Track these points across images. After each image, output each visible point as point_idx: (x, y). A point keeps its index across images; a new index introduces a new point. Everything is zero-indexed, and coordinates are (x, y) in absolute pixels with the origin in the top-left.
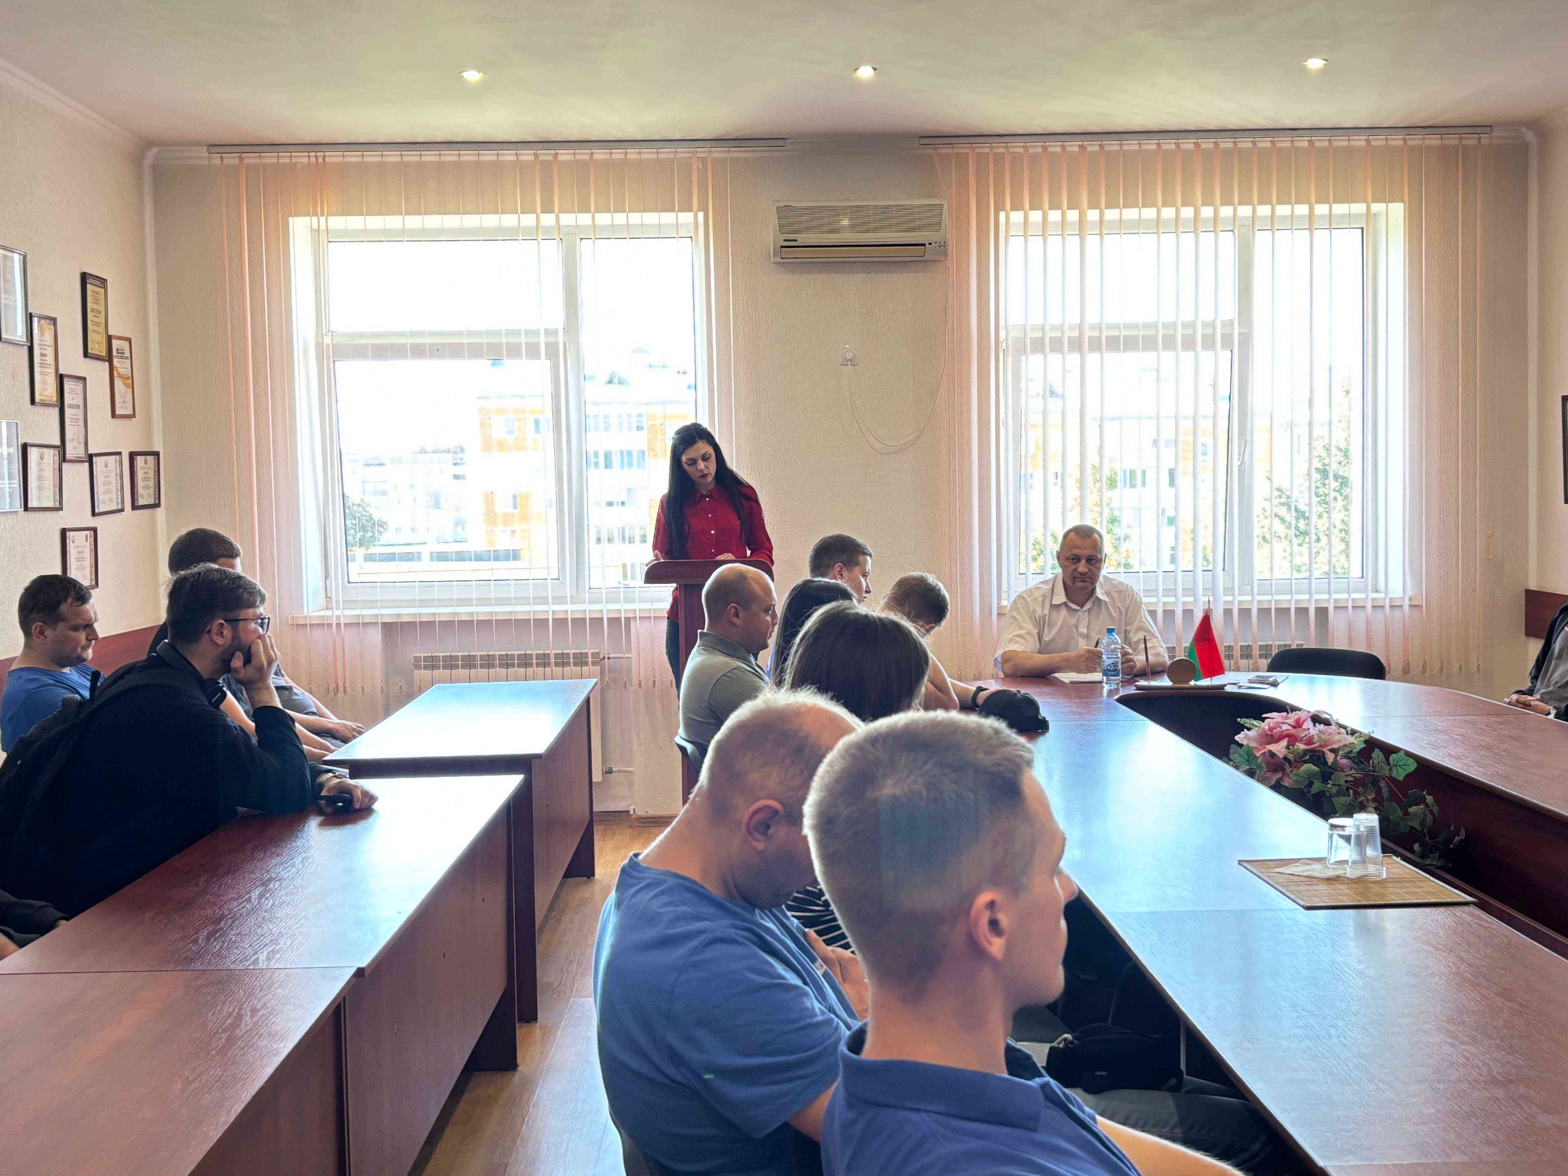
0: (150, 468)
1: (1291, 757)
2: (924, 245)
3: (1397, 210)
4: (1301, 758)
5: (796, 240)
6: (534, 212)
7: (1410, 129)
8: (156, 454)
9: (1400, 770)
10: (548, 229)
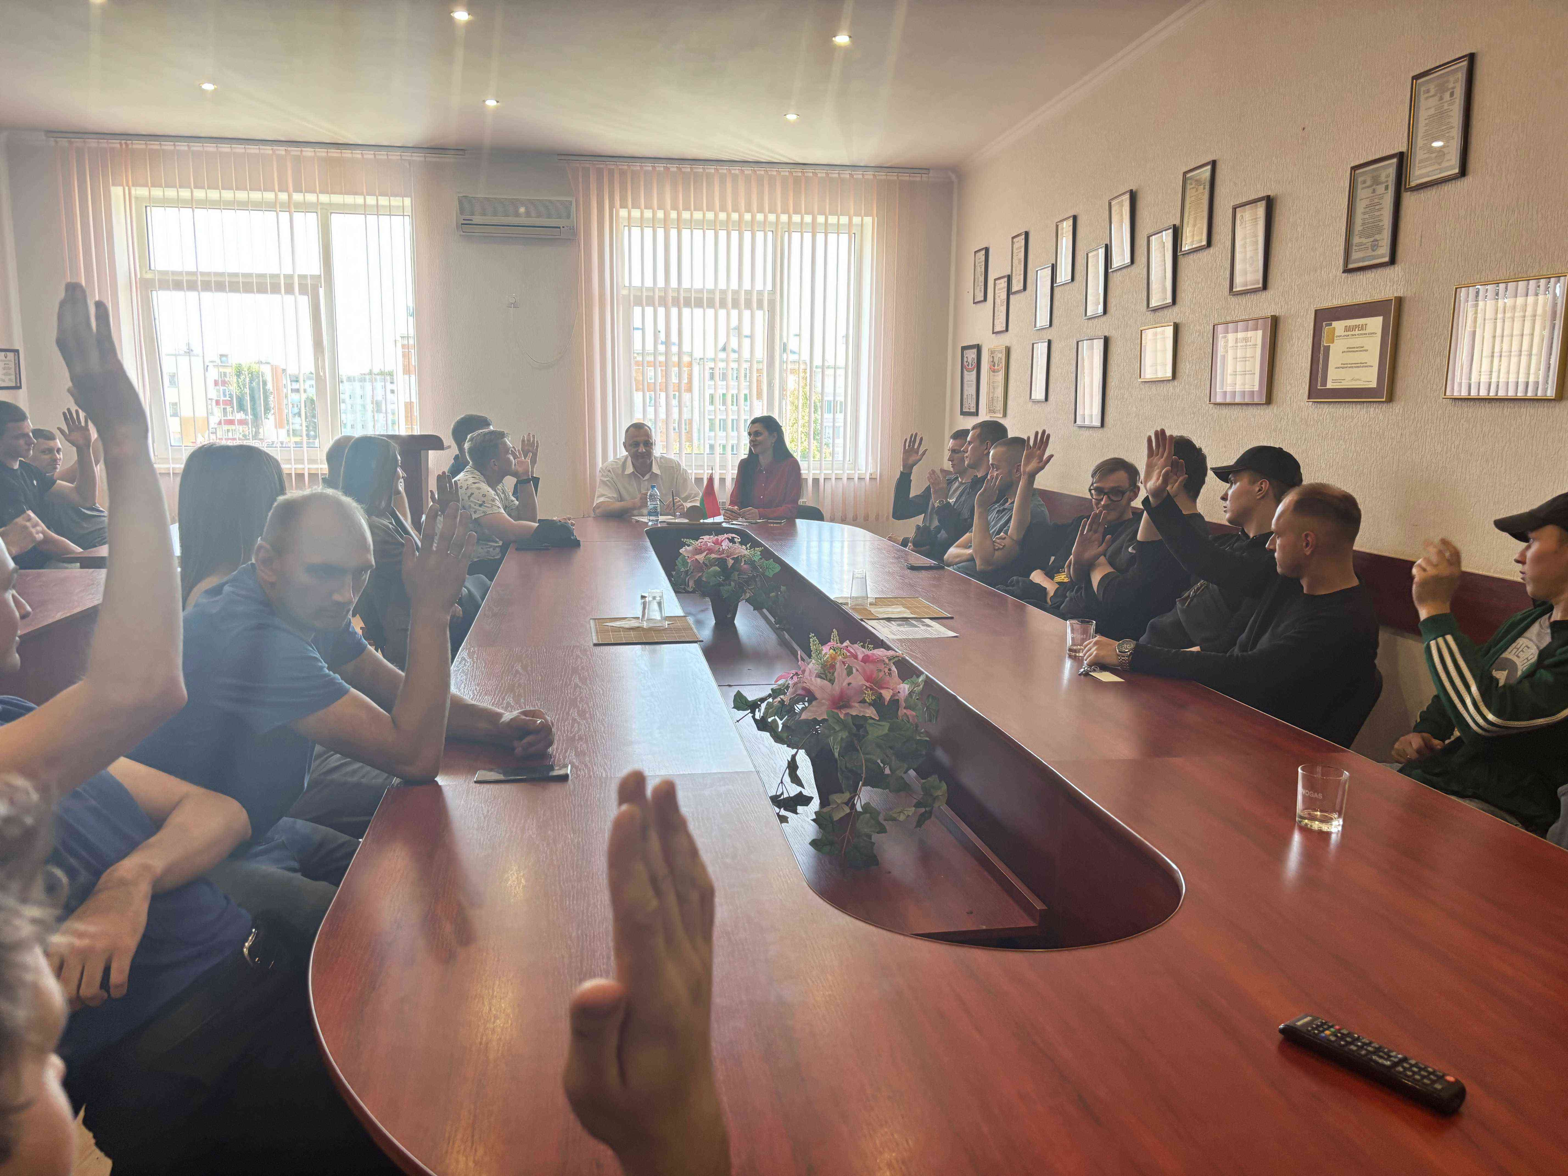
0: (10, 361)
1: (707, 562)
2: (560, 228)
3: (868, 220)
4: (713, 563)
5: (471, 220)
6: (273, 190)
7: (879, 168)
8: (17, 351)
9: (770, 571)
10: (282, 205)
